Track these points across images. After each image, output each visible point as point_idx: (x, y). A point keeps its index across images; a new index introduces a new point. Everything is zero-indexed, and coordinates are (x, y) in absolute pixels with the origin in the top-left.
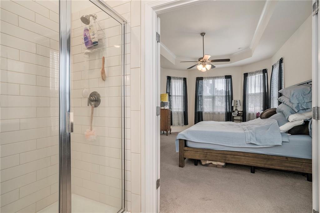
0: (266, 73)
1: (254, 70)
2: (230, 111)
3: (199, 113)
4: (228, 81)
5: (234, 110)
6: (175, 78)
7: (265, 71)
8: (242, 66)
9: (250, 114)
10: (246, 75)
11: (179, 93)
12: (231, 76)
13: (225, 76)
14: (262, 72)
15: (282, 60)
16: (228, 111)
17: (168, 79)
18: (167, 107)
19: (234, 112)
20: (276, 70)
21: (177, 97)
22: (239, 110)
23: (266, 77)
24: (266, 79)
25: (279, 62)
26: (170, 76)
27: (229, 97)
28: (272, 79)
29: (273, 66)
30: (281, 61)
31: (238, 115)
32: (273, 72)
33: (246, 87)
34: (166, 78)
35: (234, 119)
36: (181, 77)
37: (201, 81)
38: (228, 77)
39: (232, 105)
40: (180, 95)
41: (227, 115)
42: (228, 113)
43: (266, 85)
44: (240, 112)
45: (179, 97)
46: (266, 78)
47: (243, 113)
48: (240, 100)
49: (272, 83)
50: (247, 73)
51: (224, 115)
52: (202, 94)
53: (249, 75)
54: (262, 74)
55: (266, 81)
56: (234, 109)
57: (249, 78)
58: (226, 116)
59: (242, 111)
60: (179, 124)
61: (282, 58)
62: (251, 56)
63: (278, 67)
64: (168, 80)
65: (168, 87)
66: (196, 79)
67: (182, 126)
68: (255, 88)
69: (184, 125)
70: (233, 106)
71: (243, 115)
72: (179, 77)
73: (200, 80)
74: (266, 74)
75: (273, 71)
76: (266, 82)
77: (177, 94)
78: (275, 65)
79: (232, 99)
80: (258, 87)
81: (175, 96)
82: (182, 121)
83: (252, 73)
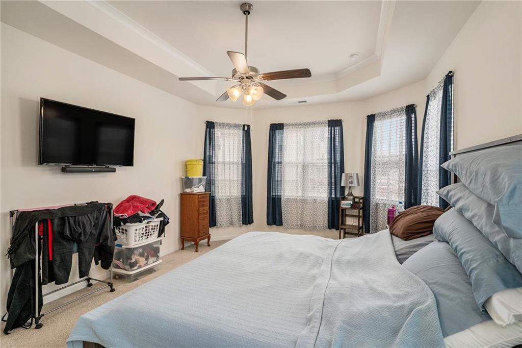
0: (412, 113)
1: (388, 108)
2: (338, 196)
3: (274, 199)
4: (334, 132)
5: (345, 195)
6: (223, 125)
7: (410, 110)
8: (364, 100)
9: (377, 205)
10: (371, 119)
11: (231, 158)
12: (340, 120)
13: (328, 121)
14: (404, 112)
15: (452, 76)
16: (333, 196)
17: (207, 127)
18: (199, 189)
19: (344, 198)
20: (436, 105)
21: (227, 166)
22: (355, 196)
23: (413, 122)
24: (413, 128)
25: (442, 85)
26: (213, 121)
27: (337, 166)
28: (426, 126)
29: (428, 96)
30: (449, 79)
31: (353, 206)
32: (428, 111)
33: (371, 144)
34: (204, 126)
35: (347, 213)
36: (238, 123)
37: (280, 131)
38: (335, 124)
39: (342, 185)
40: (235, 160)
41: (330, 206)
42: (332, 201)
43: (413, 140)
44: (357, 200)
45: (232, 166)
46: (413, 125)
47: (364, 201)
48: (357, 174)
49: (425, 136)
50: (375, 115)
51: (326, 205)
52: (281, 159)
53: (377, 119)
54: (404, 117)
55: (413, 131)
56: (346, 193)
57: (377, 124)
58: (329, 208)
59: (362, 198)
60: (232, 224)
61: (450, 72)
62: (379, 74)
63: (441, 95)
64: (208, 129)
65: (208, 144)
66: (269, 128)
67: (241, 226)
68: (390, 147)
69: (243, 224)
70: (344, 187)
71: (364, 205)
72: (233, 122)
73: (277, 130)
74: (413, 116)
75: (429, 108)
76: (413, 134)
77: (227, 160)
78: (434, 92)
79: (342, 171)
80: (396, 146)
81: (224, 163)
82: (239, 215)
83: (384, 115)
